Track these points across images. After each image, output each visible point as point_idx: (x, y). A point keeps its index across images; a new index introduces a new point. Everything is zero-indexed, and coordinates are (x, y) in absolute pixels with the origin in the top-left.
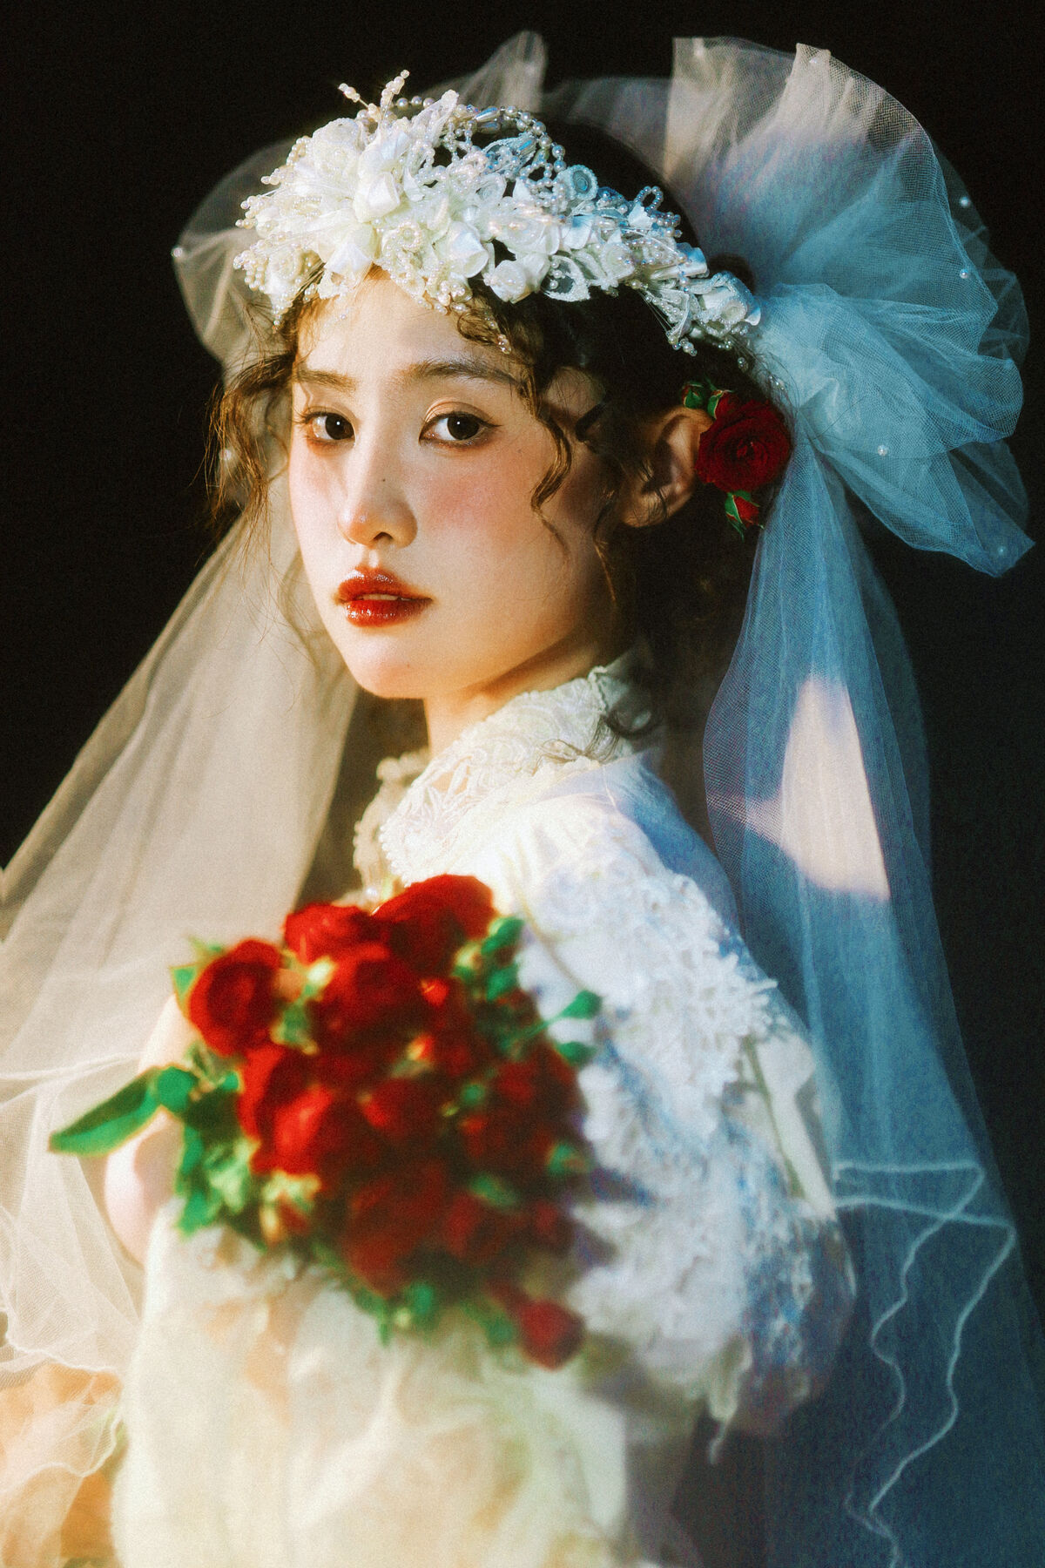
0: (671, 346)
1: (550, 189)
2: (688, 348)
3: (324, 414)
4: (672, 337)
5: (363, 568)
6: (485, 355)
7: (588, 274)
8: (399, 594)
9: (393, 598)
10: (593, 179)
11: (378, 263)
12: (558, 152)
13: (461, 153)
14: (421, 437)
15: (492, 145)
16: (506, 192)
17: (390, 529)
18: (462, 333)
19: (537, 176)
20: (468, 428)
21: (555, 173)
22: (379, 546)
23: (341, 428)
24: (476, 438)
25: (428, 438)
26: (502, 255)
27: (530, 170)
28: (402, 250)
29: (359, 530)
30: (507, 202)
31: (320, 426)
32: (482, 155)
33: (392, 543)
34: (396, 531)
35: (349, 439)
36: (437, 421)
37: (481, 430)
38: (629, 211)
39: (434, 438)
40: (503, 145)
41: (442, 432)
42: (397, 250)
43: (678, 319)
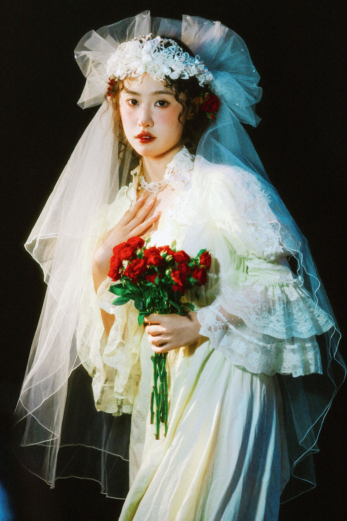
0: (199, 86)
1: (181, 57)
2: (203, 86)
3: (131, 100)
4: (200, 84)
5: (143, 132)
6: (169, 90)
7: (188, 74)
8: (150, 137)
9: (148, 137)
10: (188, 54)
11: (146, 71)
12: (181, 49)
13: (162, 49)
14: (154, 105)
15: (168, 48)
16: (174, 58)
17: (149, 124)
18: (164, 86)
19: (178, 54)
20: (163, 103)
21: (182, 54)
22: (147, 127)
23: (135, 102)
24: (165, 105)
25: (155, 105)
26: (172, 71)
27: (177, 53)
28: (153, 69)
29: (143, 125)
30: (173, 60)
31: (130, 102)
32: (167, 50)
33: (149, 127)
34: (151, 124)
35: (137, 105)
36: (157, 102)
37: (166, 104)
38: (195, 60)
39: (157, 106)
40: (170, 48)
41: (158, 104)
42: (151, 69)
43: (202, 80)
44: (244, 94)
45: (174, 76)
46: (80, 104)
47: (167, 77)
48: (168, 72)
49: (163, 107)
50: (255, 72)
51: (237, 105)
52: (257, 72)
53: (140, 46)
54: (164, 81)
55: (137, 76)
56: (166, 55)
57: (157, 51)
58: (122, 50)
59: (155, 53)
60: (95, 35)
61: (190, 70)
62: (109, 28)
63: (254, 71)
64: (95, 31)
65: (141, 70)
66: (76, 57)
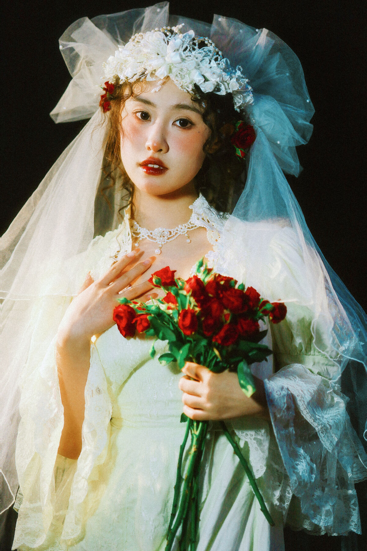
0: (234, 109)
1: (219, 64)
2: (238, 110)
3: (140, 112)
4: (235, 107)
5: (152, 157)
6: (197, 106)
7: (226, 89)
9: (158, 167)
10: (229, 62)
11: (169, 75)
12: (220, 53)
13: (195, 49)
14: (172, 124)
15: (203, 48)
16: (210, 63)
17: (162, 149)
18: (191, 99)
19: (216, 60)
20: (185, 124)
21: (221, 60)
22: (159, 152)
23: (145, 116)
24: (187, 126)
25: (174, 124)
26: (206, 80)
27: (215, 57)
28: (179, 74)
29: (154, 148)
30: (209, 66)
31: (139, 115)
32: (201, 51)
33: (162, 152)
34: (164, 149)
35: (149, 120)
36: (177, 120)
37: (189, 125)
38: (236, 71)
39: (176, 125)
40: (206, 49)
41: (178, 123)
42: (178, 74)
43: (238, 102)
44: (289, 129)
45: (207, 88)
46: (52, 115)
47: (197, 88)
48: (199, 80)
49: (185, 129)
50: (310, 102)
51: (278, 142)
52: (311, 103)
53: (164, 40)
54: (191, 92)
55: (154, 79)
56: (200, 57)
57: (188, 50)
58: (138, 42)
59: (185, 52)
60: (88, 24)
61: (228, 84)
62: (109, 18)
63: (308, 101)
64: (90, 18)
65: (161, 73)
66: (61, 47)
